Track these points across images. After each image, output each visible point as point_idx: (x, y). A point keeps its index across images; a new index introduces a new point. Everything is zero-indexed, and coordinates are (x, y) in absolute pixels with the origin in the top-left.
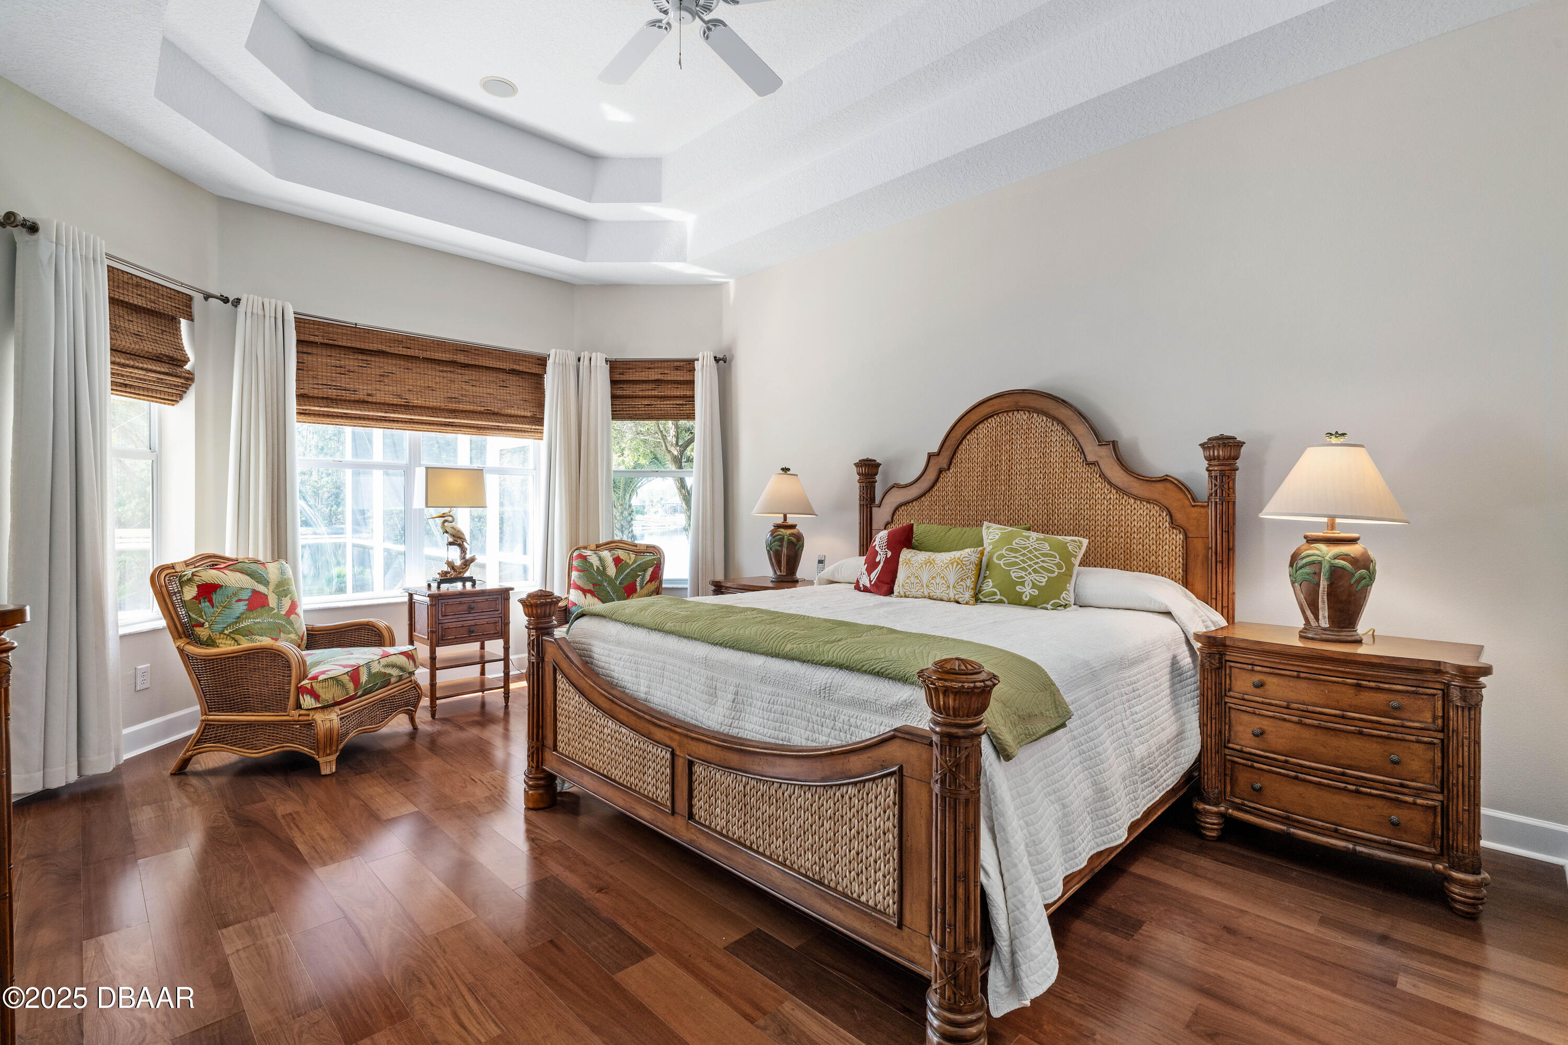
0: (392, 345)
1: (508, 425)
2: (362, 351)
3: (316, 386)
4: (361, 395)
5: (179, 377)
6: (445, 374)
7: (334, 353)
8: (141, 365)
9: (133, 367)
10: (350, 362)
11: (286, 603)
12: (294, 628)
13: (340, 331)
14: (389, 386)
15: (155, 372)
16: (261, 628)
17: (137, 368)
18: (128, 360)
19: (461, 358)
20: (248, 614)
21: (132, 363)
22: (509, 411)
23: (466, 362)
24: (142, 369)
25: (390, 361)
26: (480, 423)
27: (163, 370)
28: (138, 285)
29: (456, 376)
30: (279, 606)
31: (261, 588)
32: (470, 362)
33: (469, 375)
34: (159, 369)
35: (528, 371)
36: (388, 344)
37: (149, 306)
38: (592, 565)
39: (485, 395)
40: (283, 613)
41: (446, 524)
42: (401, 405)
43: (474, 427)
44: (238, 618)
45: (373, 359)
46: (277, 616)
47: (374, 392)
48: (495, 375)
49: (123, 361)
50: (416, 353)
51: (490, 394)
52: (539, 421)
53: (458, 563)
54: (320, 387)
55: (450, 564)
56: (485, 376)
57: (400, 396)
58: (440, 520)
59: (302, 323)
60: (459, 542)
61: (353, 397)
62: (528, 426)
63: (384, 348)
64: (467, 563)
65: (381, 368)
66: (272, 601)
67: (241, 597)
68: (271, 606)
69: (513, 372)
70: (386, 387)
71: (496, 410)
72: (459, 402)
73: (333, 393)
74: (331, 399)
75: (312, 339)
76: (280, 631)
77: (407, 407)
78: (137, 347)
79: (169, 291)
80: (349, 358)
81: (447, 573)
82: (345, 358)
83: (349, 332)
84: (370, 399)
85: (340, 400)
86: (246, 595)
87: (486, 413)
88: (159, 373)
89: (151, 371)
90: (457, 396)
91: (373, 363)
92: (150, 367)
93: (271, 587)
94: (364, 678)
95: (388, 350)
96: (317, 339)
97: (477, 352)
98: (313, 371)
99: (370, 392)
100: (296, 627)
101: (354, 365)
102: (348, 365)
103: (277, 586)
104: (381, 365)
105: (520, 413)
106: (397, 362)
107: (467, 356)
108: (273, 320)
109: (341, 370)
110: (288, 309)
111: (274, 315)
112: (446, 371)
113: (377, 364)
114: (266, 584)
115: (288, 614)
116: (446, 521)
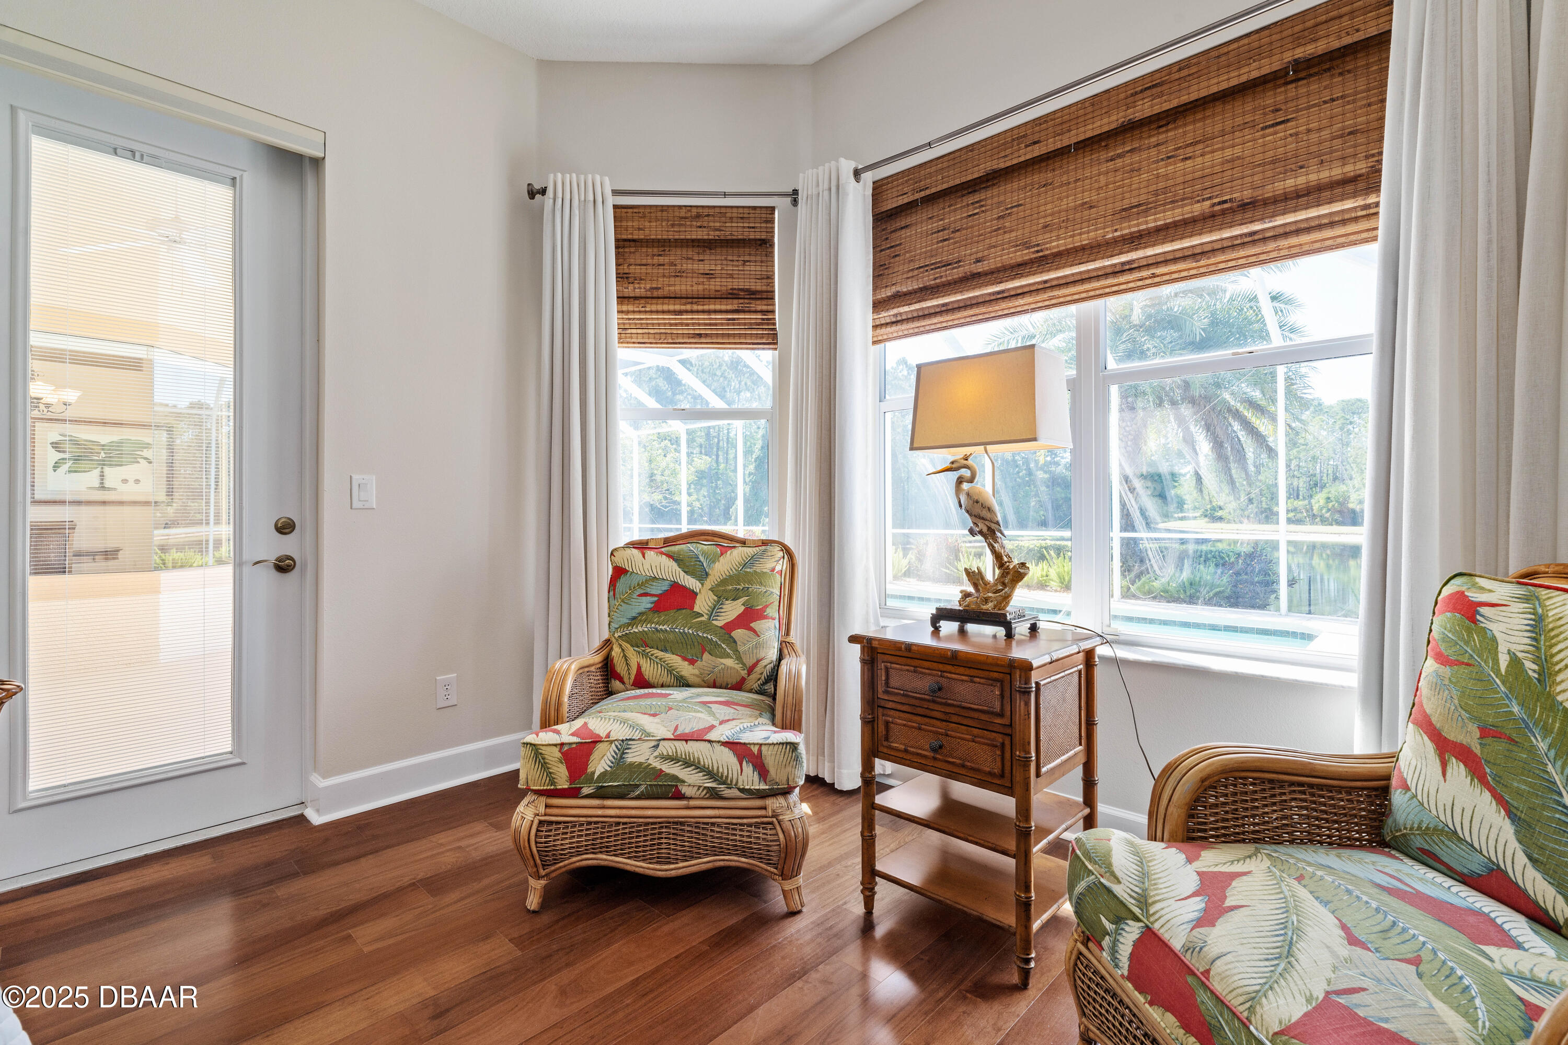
0: (1008, 151)
1: (1280, 221)
3: (910, 274)
4: (968, 268)
5: (756, 312)
6: (1119, 163)
8: (700, 308)
9: (692, 312)
11: (735, 611)
12: (736, 651)
13: (934, 169)
14: (1011, 231)
15: (721, 312)
16: (665, 640)
17: (698, 312)
18: (685, 304)
19: (1145, 108)
20: (651, 615)
21: (688, 307)
24: (703, 312)
25: (1015, 185)
27: (729, 307)
28: (698, 216)
29: (1144, 155)
30: (715, 610)
31: (691, 582)
32: (1173, 106)
33: (1174, 136)
34: (723, 307)
35: (1343, 42)
36: (1003, 154)
37: (712, 235)
40: (720, 623)
41: (965, 486)
44: (634, 618)
46: (706, 627)
47: (986, 253)
48: (1249, 107)
49: (677, 307)
50: (1052, 144)
52: (1366, 180)
53: (990, 573)
54: (916, 272)
55: (978, 580)
57: (1027, 245)
59: (876, 183)
61: (957, 273)
66: (703, 604)
67: (648, 590)
68: (696, 609)
70: (1007, 236)
71: (1247, 194)
74: (928, 288)
75: (906, 202)
76: (704, 650)
77: (1044, 262)
78: (701, 287)
79: (741, 210)
80: (955, 210)
81: (966, 596)
82: (950, 212)
83: (945, 165)
84: (980, 268)
85: (941, 284)
86: (657, 589)
87: (1223, 212)
88: (727, 312)
89: (715, 312)
90: (1143, 198)
91: (989, 202)
92: (712, 307)
93: (709, 583)
94: (600, 763)
98: (910, 252)
99: (980, 255)
100: (741, 649)
101: (962, 219)
102: (955, 221)
103: (724, 582)
104: (1002, 198)
105: (1325, 175)
106: (1029, 180)
107: (1161, 95)
108: (826, 193)
109: (945, 234)
110: (847, 166)
111: (826, 186)
112: (1120, 156)
113: (996, 200)
114: (702, 575)
115: (730, 627)
116: (960, 481)
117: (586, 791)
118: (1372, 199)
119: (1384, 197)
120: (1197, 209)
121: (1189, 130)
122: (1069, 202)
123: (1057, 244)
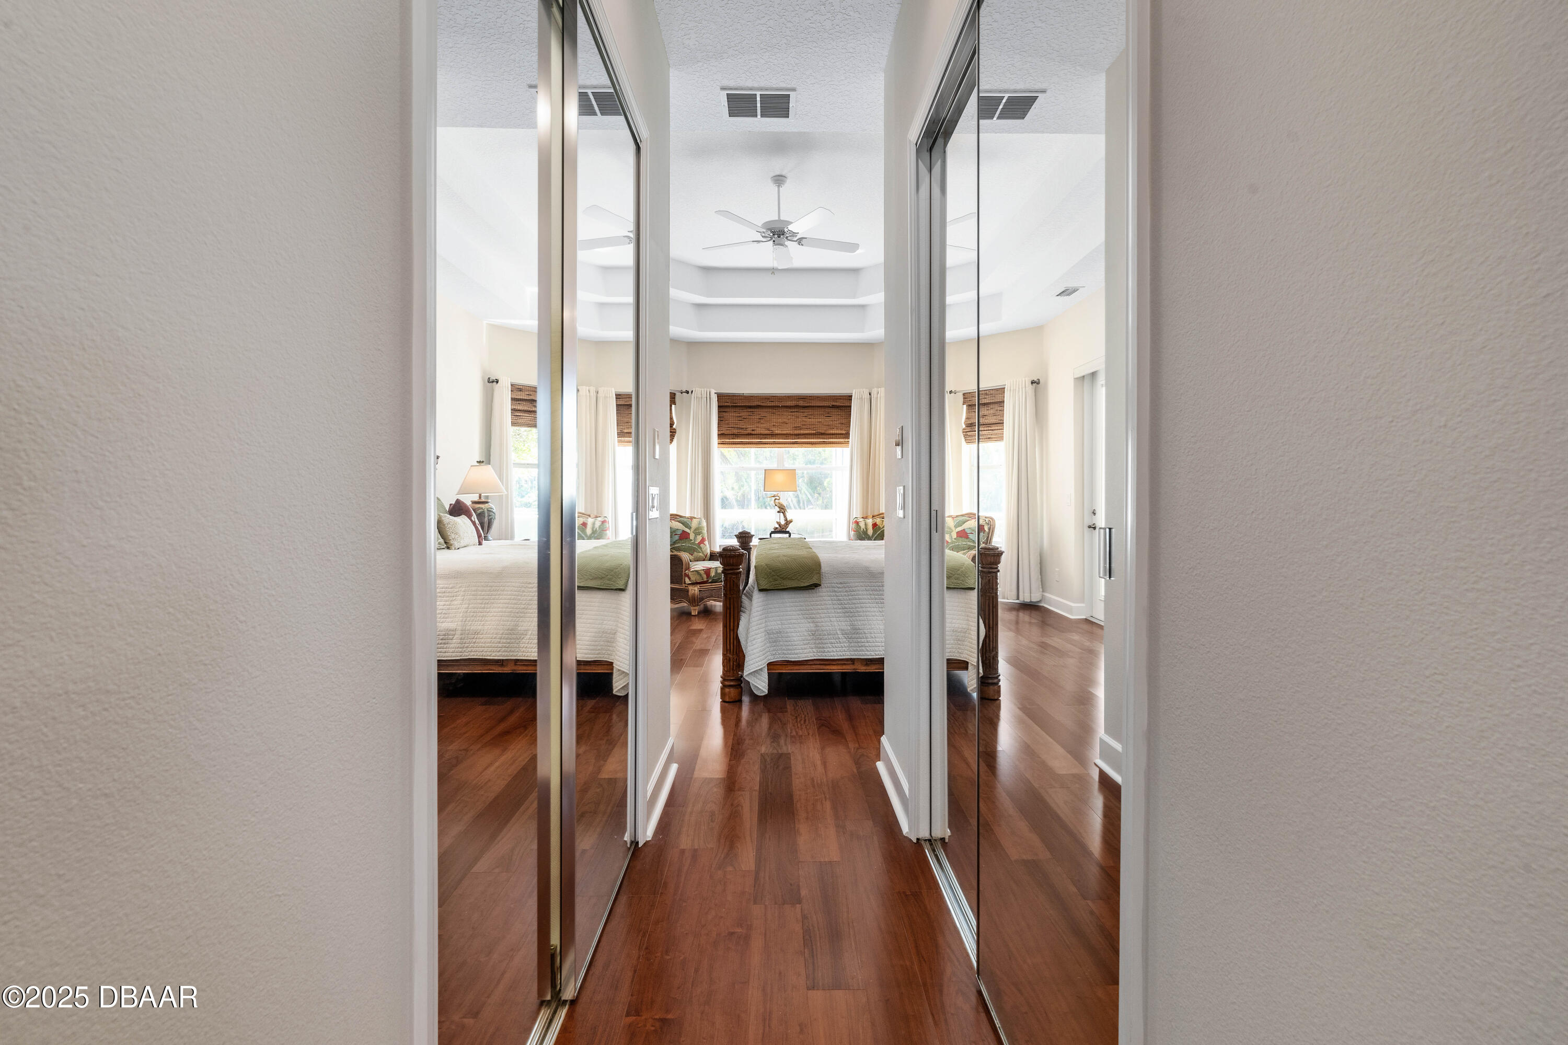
0: (764, 401)
1: (830, 440)
2: (750, 407)
3: (728, 429)
4: (749, 431)
6: (793, 414)
7: (737, 410)
10: (744, 414)
11: (699, 538)
12: (702, 551)
13: (738, 398)
14: (762, 424)
16: (685, 548)
19: (801, 403)
22: (832, 432)
23: (804, 405)
25: (764, 410)
26: (813, 440)
29: (798, 415)
30: (695, 539)
31: (687, 530)
32: (806, 405)
33: (808, 413)
35: (842, 405)
36: (762, 401)
38: (860, 527)
39: (816, 423)
40: (697, 543)
41: (776, 501)
42: (769, 434)
43: (807, 443)
45: (756, 410)
46: (694, 543)
47: (755, 429)
48: (823, 410)
50: (777, 404)
51: (820, 422)
52: (847, 436)
53: (783, 522)
54: (730, 428)
55: (779, 523)
56: (816, 412)
57: (768, 430)
58: (774, 498)
59: (720, 397)
60: (782, 511)
61: (746, 432)
62: (842, 440)
63: (759, 404)
64: (788, 522)
65: (759, 414)
66: (692, 536)
67: (677, 533)
68: (690, 539)
69: (833, 407)
71: (823, 432)
72: (801, 429)
73: (735, 431)
74: (736, 434)
75: (726, 404)
77: (773, 435)
80: (744, 412)
81: (777, 528)
82: (739, 412)
84: (753, 433)
85: (740, 434)
86: (679, 533)
87: (816, 434)
90: (800, 425)
91: (755, 414)
93: (692, 530)
94: (713, 574)
95: (762, 404)
96: (728, 404)
97: (810, 398)
98: (727, 422)
99: (753, 429)
100: (703, 550)
101: (746, 415)
102: (744, 415)
103: (695, 530)
104: (760, 413)
105: (838, 432)
106: (768, 410)
107: (805, 401)
108: (705, 399)
109: (740, 419)
110: (713, 391)
111: (705, 396)
112: (794, 412)
113: (758, 413)
114: (690, 528)
115: (700, 543)
116: (775, 499)
117: (710, 581)
118: (848, 440)
119: (850, 440)
120: (813, 432)
121: (810, 411)
122: (780, 420)
123: (777, 432)
